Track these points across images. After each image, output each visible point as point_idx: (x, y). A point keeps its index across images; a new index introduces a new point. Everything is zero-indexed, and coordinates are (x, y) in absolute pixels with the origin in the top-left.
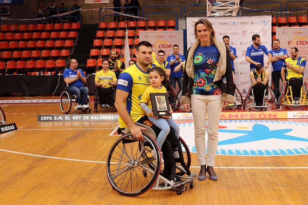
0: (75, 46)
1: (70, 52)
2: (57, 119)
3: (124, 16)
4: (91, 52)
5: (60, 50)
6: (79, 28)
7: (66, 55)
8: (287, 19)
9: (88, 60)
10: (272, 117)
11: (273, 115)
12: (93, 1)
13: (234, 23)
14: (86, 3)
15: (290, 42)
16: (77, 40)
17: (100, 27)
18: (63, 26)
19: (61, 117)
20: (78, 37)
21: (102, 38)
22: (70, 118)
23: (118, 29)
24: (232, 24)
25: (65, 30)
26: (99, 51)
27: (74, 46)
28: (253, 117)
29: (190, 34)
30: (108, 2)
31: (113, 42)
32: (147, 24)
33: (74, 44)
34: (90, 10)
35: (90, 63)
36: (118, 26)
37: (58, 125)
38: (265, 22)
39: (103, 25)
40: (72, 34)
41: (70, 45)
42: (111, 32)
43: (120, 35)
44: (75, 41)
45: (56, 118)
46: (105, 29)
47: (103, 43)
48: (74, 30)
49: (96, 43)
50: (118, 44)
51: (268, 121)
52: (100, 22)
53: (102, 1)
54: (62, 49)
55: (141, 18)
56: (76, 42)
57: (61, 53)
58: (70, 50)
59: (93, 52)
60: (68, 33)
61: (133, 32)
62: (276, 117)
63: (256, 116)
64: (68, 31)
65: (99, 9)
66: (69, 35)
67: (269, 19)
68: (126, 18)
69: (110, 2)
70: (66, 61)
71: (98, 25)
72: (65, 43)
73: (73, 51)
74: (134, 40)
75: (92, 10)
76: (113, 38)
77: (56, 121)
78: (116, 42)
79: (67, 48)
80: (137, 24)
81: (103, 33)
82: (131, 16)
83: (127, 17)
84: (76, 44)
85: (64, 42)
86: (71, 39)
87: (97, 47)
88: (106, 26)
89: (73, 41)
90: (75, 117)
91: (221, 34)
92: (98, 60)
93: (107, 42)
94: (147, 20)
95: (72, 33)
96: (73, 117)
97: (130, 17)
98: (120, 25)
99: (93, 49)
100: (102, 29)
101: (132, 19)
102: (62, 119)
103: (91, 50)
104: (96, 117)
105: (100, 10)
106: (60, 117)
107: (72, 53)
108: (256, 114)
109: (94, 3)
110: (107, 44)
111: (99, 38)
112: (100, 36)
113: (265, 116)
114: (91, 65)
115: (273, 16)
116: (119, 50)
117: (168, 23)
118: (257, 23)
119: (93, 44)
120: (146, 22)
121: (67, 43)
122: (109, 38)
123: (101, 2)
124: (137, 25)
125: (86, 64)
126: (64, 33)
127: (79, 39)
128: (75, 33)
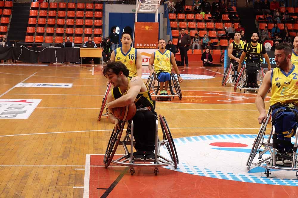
4: (28, 29)
6: (12, 6)
7: (5, 31)
9: (26, 37)
17: (31, 7)
20: (11, 15)
21: (36, 17)
23: (50, 9)
27: (9, 24)
32: (76, 6)
35: (28, 39)
36: (49, 6)
39: (34, 5)
40: (6, 12)
42: (44, 12)
43: (52, 15)
47: (37, 21)
48: (7, 8)
49: (31, 21)
52: (31, 1)
59: (30, 30)
60: (3, 10)
64: (2, 8)
66: (4, 12)
71: (29, 4)
78: (50, 22)
80: (67, 5)
81: (36, 13)
84: (10, 21)
87: (31, 25)
92: (36, 37)
93: (41, 21)
94: (76, 2)
95: (6, 10)
100: (34, 9)
103: (28, 28)
107: (8, 30)
110: (42, 23)
111: (32, 17)
112: (33, 15)
114: (29, 41)
117: (96, 6)
119: (28, 22)
120: (76, 4)
121: (4, 20)
122: (42, 17)
124: (67, 7)
125: (25, 40)
127: (12, 17)
128: (10, 11)
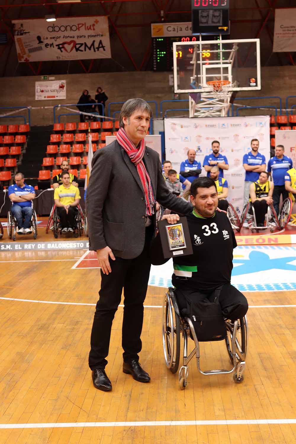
0: (23, 153)
1: (17, 162)
2: (5, 249)
3: (86, 116)
4: (44, 161)
5: (5, 160)
6: (29, 131)
7: (13, 165)
8: (288, 119)
9: (40, 172)
10: (272, 243)
11: (274, 239)
12: (45, 97)
13: (224, 125)
14: (36, 99)
15: (293, 149)
16: (26, 146)
17: (54, 130)
18: (8, 129)
19: (10, 246)
20: (27, 143)
21: (58, 144)
22: (20, 247)
23: (78, 131)
24: (221, 125)
25: (11, 134)
26: (54, 160)
27: (22, 155)
28: (249, 242)
29: (170, 139)
30: (65, 98)
31: (72, 148)
32: (114, 126)
33: (22, 150)
34: (42, 108)
35: (43, 175)
36: (77, 127)
37: (6, 255)
38: (261, 123)
39: (58, 127)
40: (19, 139)
41: (17, 153)
42: (69, 136)
43: (81, 140)
44: (23, 148)
45: (4, 247)
46: (61, 132)
47: (59, 149)
48: (22, 134)
49: (50, 150)
50: (78, 151)
51: (268, 247)
52: (55, 123)
53: (57, 96)
54: (7, 158)
55: (106, 117)
56: (25, 148)
57: (6, 164)
58: (17, 159)
59: (47, 161)
60: (15, 137)
61: (97, 135)
62: (277, 242)
63: (252, 241)
64: (15, 134)
65: (53, 107)
66: (16, 140)
67: (266, 120)
68: (87, 118)
69: (67, 97)
70: (13, 173)
71: (52, 127)
72: (11, 150)
73: (20, 160)
74: (97, 145)
75: (44, 108)
76: (71, 143)
77: (4, 251)
78: (76, 149)
79: (13, 156)
80: (101, 125)
81: (59, 138)
82: (93, 115)
83: (89, 117)
84: (24, 151)
85: (10, 148)
86: (18, 145)
87: (51, 155)
88: (62, 127)
89: (20, 147)
90: (27, 245)
91: (207, 139)
92: (53, 171)
93: (64, 148)
94: (114, 120)
95: (19, 137)
96: (25, 245)
97: (92, 117)
98: (79, 127)
99: (46, 157)
100: (57, 132)
101: (95, 119)
102: (11, 248)
103: (44, 159)
104: (53, 245)
105: (54, 109)
106: (8, 246)
107: (20, 163)
108: (253, 239)
109: (46, 99)
110: (65, 151)
111: (54, 144)
112: (55, 140)
113: (264, 240)
114: (44, 178)
115: (271, 116)
116: (79, 159)
118: (251, 125)
119: (46, 152)
120: (113, 122)
121: (14, 150)
122: (66, 143)
123: (56, 98)
124: (101, 127)
125: (38, 177)
126: (10, 137)
127: (28, 145)
128: (24, 138)
